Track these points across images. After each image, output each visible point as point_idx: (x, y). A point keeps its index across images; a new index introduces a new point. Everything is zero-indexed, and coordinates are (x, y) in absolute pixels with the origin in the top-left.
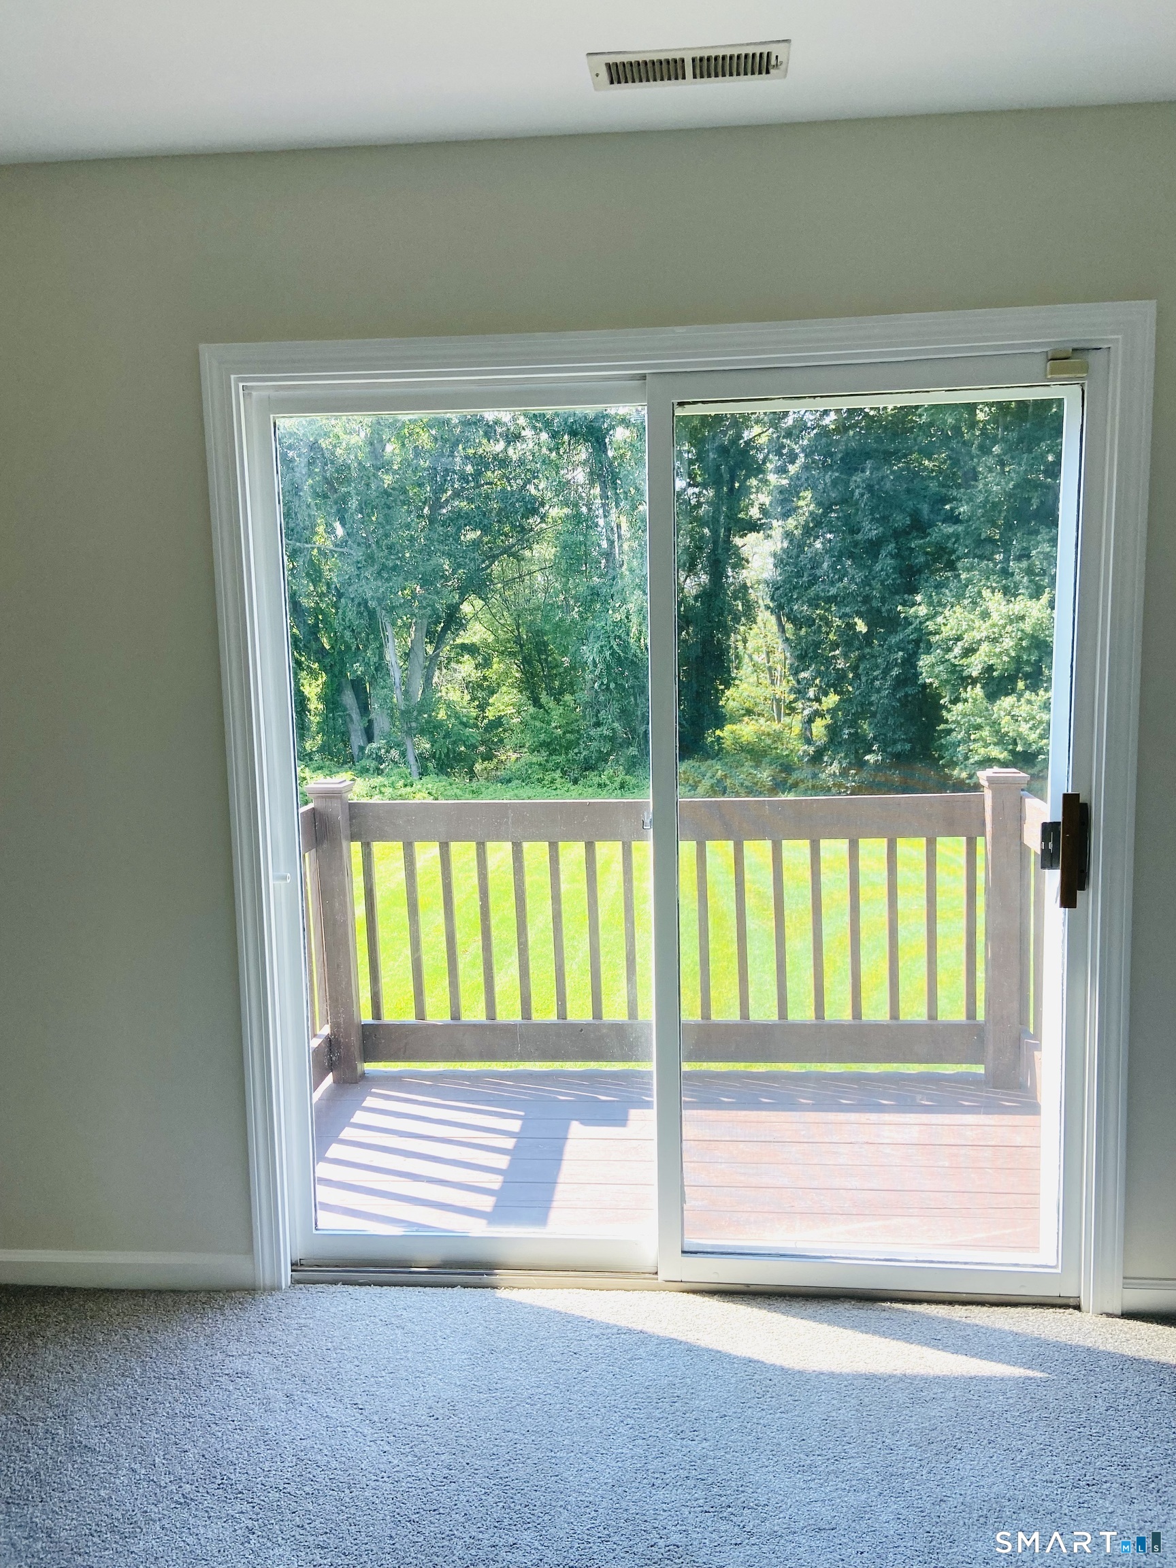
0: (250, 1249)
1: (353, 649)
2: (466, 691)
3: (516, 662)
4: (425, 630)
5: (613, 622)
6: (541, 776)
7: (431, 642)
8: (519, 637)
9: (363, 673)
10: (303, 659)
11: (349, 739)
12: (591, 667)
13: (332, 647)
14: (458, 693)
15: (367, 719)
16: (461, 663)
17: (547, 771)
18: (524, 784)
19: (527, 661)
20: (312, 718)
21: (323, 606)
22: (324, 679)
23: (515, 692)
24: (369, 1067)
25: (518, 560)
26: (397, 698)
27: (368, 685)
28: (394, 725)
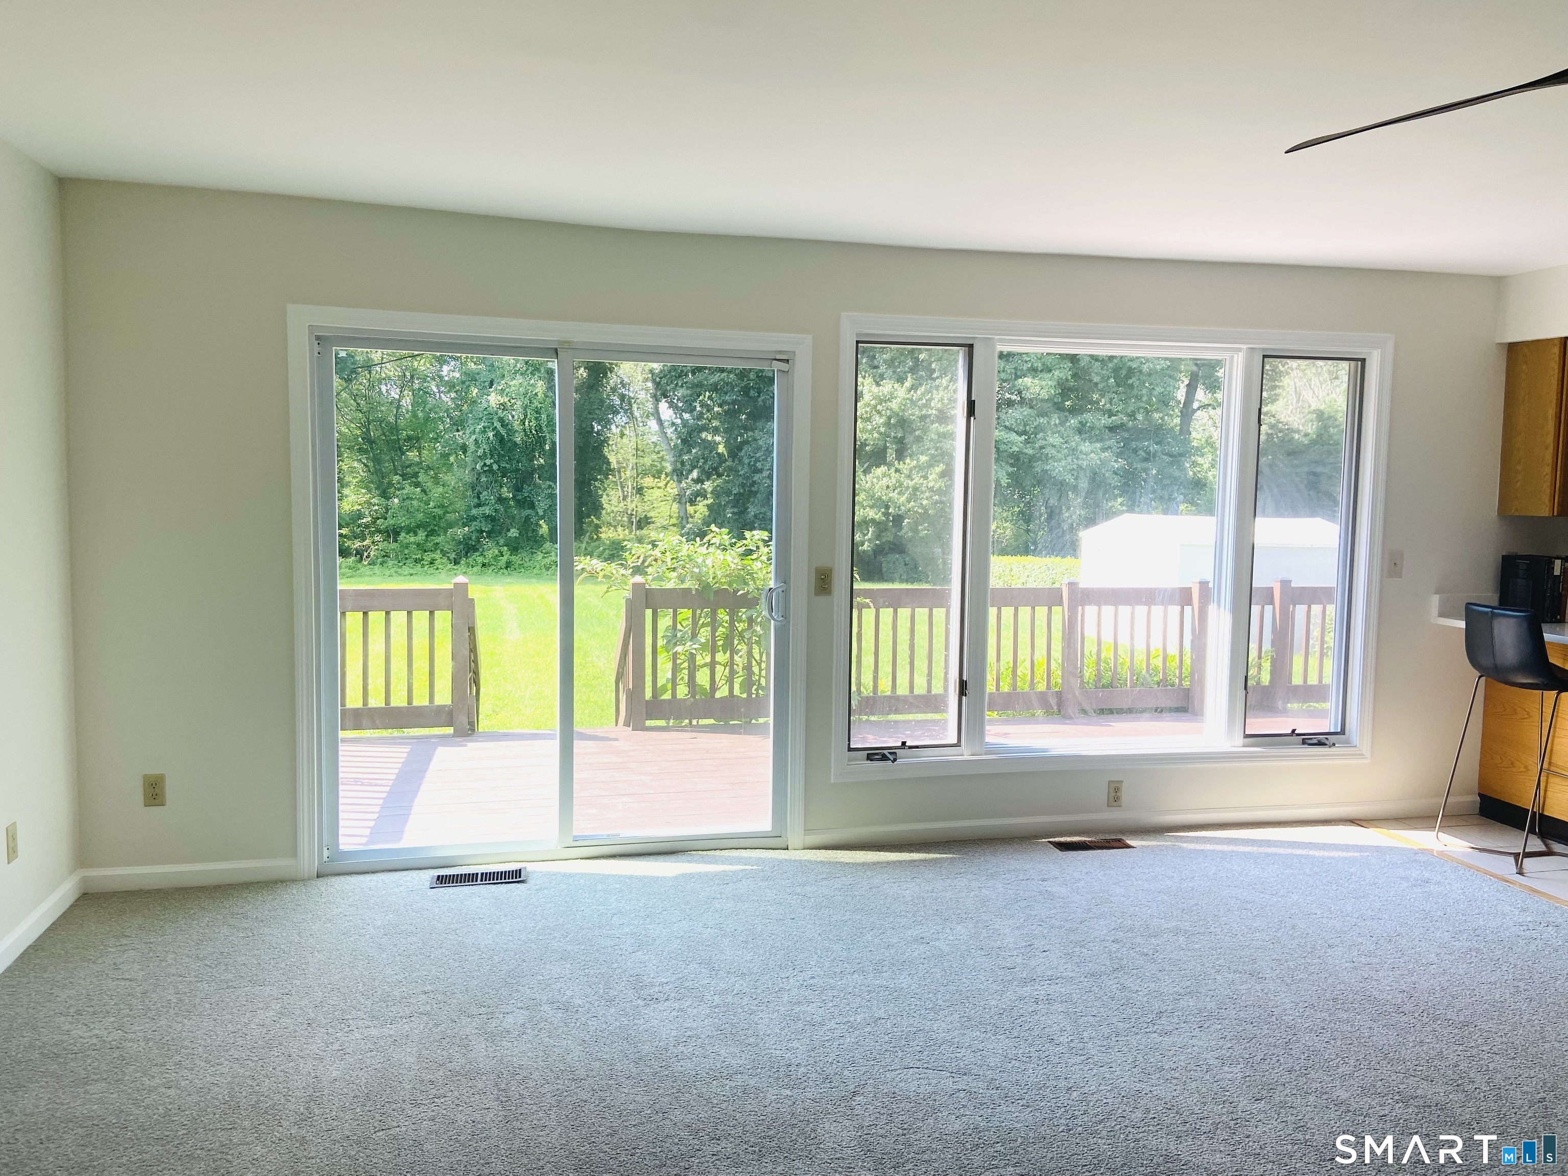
6: (419, 556)
17: (425, 551)
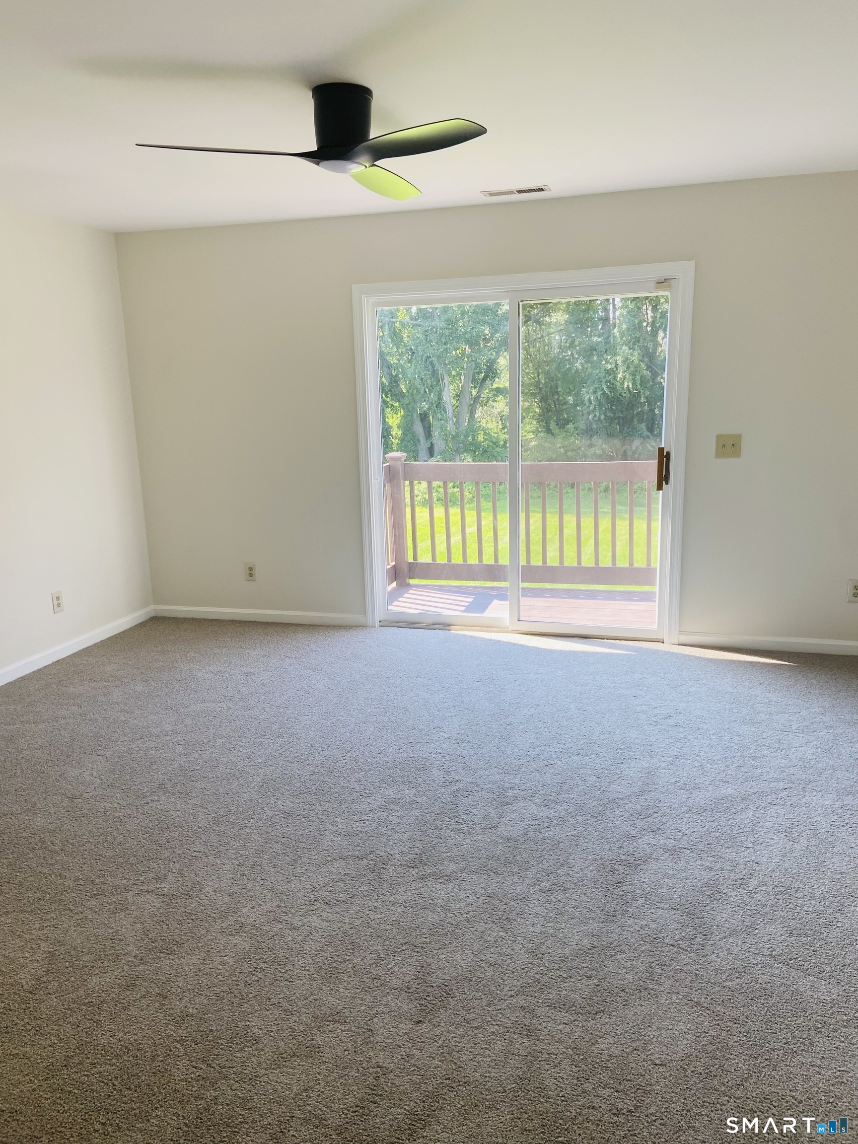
0: (365, 613)
1: (422, 392)
2: (500, 422)
3: (536, 400)
4: (471, 379)
5: (605, 370)
7: (475, 387)
8: (539, 382)
9: (429, 409)
10: (388, 400)
11: (417, 455)
12: (587, 404)
13: (408, 392)
14: (495, 424)
15: (430, 442)
16: (496, 401)
18: (535, 488)
19: (544, 399)
20: (393, 440)
21: (402, 362)
22: (402, 413)
23: (535, 423)
24: (412, 581)
25: (539, 325)
26: (450, 427)
27: (431, 417)
28: (448, 446)
